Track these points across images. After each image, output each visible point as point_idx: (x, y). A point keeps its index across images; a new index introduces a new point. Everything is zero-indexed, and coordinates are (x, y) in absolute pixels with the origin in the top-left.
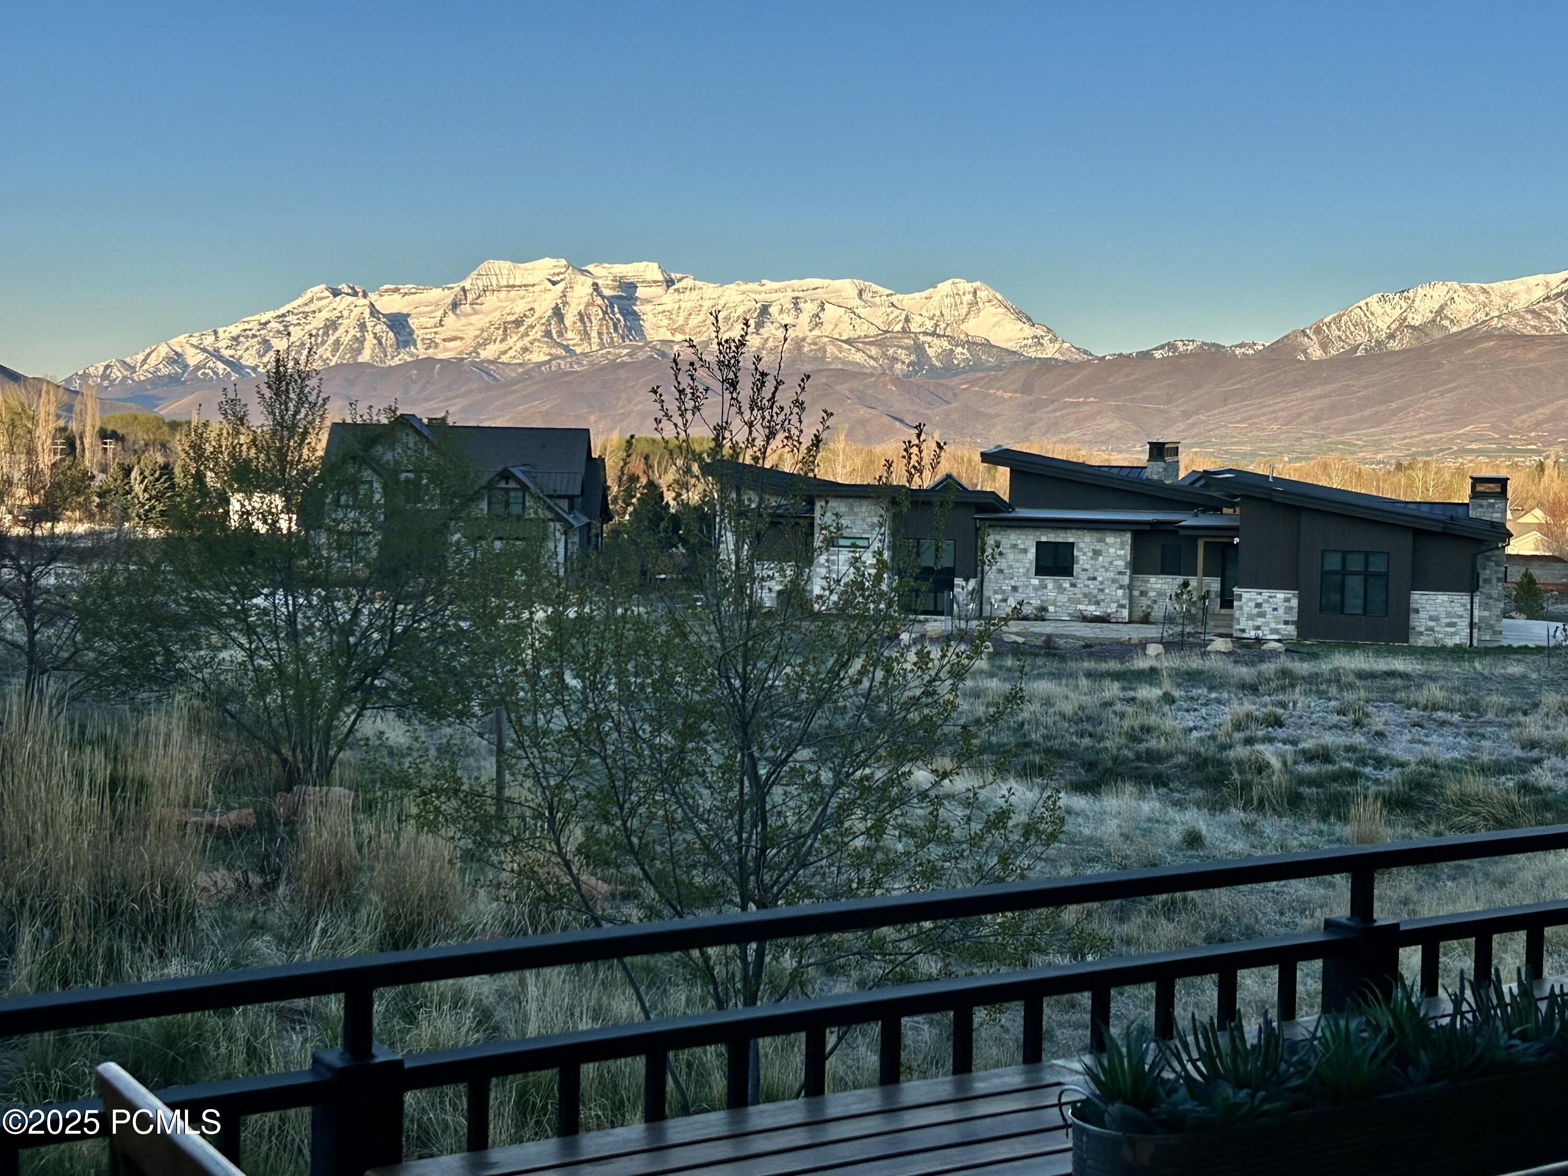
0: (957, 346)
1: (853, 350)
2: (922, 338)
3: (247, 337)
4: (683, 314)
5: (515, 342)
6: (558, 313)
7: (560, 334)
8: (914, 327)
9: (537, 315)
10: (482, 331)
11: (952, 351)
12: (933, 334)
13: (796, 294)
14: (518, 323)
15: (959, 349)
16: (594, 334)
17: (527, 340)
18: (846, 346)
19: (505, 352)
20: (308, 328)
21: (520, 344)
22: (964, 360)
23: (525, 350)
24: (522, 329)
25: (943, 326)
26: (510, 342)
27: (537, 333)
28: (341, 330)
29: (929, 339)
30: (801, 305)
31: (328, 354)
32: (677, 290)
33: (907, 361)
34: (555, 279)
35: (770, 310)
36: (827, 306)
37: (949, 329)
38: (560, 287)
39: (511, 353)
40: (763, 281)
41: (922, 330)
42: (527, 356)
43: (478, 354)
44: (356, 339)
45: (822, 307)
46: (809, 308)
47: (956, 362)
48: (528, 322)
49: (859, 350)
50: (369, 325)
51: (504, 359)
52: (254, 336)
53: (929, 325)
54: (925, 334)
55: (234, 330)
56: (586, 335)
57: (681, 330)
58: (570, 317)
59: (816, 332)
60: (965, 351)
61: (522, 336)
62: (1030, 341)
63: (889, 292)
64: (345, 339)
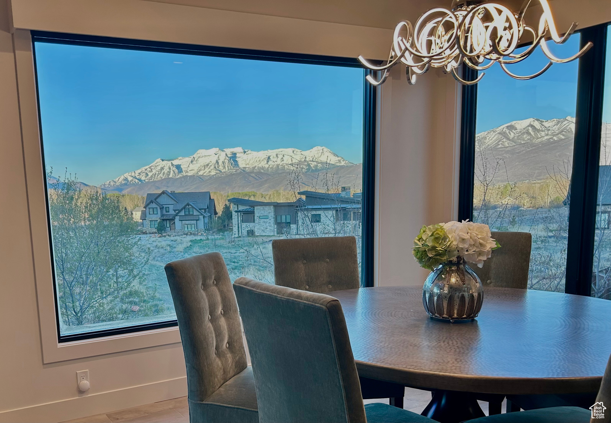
2: (309, 162)
3: (142, 173)
4: (249, 160)
5: (207, 170)
6: (217, 162)
7: (218, 167)
8: (307, 159)
9: (212, 163)
10: (199, 167)
11: (317, 165)
13: (277, 153)
14: (208, 165)
15: (319, 165)
16: (226, 167)
18: (290, 166)
19: (205, 173)
20: (157, 170)
22: (320, 167)
23: (210, 172)
25: (315, 159)
26: (206, 170)
27: (212, 167)
28: (165, 170)
30: (278, 156)
31: (162, 176)
32: (247, 154)
33: (306, 168)
34: (216, 153)
35: (270, 158)
36: (285, 156)
37: (316, 159)
38: (218, 155)
39: (206, 173)
40: (268, 150)
41: (309, 160)
42: (210, 173)
43: (198, 174)
44: (168, 172)
45: (283, 156)
46: (280, 157)
47: (318, 168)
48: (210, 165)
49: (293, 166)
50: (171, 168)
51: (205, 174)
52: (144, 172)
53: (311, 159)
54: (310, 161)
55: (139, 171)
56: (224, 167)
57: (248, 164)
58: (220, 162)
59: (282, 162)
60: (321, 165)
61: (209, 168)
62: (337, 161)
63: (301, 151)
64: (166, 172)
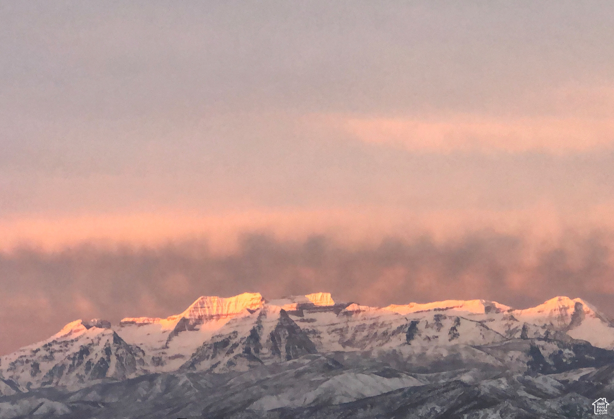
0: (565, 347)
1: (484, 354)
2: (537, 343)
4: (351, 331)
6: (254, 335)
8: (530, 334)
9: (240, 336)
10: (198, 349)
11: (561, 352)
12: (546, 339)
13: (438, 313)
14: (225, 343)
15: (567, 351)
16: (283, 349)
17: (232, 356)
18: (479, 351)
19: (215, 366)
20: (67, 353)
21: (227, 359)
22: (570, 359)
23: (230, 363)
24: (228, 348)
25: (553, 332)
26: (219, 358)
27: (239, 350)
28: (92, 356)
29: (542, 343)
30: (443, 322)
31: (83, 373)
33: (527, 361)
34: (253, 308)
35: (418, 325)
36: (462, 321)
37: (558, 335)
44: (102, 360)
45: (458, 322)
46: (448, 324)
47: (564, 360)
48: (233, 341)
49: (488, 354)
50: (113, 349)
53: (542, 333)
54: (539, 339)
56: (275, 350)
58: (264, 337)
59: (454, 342)
60: (571, 352)
